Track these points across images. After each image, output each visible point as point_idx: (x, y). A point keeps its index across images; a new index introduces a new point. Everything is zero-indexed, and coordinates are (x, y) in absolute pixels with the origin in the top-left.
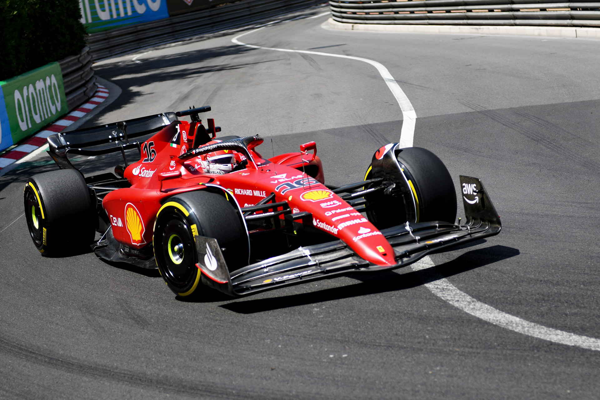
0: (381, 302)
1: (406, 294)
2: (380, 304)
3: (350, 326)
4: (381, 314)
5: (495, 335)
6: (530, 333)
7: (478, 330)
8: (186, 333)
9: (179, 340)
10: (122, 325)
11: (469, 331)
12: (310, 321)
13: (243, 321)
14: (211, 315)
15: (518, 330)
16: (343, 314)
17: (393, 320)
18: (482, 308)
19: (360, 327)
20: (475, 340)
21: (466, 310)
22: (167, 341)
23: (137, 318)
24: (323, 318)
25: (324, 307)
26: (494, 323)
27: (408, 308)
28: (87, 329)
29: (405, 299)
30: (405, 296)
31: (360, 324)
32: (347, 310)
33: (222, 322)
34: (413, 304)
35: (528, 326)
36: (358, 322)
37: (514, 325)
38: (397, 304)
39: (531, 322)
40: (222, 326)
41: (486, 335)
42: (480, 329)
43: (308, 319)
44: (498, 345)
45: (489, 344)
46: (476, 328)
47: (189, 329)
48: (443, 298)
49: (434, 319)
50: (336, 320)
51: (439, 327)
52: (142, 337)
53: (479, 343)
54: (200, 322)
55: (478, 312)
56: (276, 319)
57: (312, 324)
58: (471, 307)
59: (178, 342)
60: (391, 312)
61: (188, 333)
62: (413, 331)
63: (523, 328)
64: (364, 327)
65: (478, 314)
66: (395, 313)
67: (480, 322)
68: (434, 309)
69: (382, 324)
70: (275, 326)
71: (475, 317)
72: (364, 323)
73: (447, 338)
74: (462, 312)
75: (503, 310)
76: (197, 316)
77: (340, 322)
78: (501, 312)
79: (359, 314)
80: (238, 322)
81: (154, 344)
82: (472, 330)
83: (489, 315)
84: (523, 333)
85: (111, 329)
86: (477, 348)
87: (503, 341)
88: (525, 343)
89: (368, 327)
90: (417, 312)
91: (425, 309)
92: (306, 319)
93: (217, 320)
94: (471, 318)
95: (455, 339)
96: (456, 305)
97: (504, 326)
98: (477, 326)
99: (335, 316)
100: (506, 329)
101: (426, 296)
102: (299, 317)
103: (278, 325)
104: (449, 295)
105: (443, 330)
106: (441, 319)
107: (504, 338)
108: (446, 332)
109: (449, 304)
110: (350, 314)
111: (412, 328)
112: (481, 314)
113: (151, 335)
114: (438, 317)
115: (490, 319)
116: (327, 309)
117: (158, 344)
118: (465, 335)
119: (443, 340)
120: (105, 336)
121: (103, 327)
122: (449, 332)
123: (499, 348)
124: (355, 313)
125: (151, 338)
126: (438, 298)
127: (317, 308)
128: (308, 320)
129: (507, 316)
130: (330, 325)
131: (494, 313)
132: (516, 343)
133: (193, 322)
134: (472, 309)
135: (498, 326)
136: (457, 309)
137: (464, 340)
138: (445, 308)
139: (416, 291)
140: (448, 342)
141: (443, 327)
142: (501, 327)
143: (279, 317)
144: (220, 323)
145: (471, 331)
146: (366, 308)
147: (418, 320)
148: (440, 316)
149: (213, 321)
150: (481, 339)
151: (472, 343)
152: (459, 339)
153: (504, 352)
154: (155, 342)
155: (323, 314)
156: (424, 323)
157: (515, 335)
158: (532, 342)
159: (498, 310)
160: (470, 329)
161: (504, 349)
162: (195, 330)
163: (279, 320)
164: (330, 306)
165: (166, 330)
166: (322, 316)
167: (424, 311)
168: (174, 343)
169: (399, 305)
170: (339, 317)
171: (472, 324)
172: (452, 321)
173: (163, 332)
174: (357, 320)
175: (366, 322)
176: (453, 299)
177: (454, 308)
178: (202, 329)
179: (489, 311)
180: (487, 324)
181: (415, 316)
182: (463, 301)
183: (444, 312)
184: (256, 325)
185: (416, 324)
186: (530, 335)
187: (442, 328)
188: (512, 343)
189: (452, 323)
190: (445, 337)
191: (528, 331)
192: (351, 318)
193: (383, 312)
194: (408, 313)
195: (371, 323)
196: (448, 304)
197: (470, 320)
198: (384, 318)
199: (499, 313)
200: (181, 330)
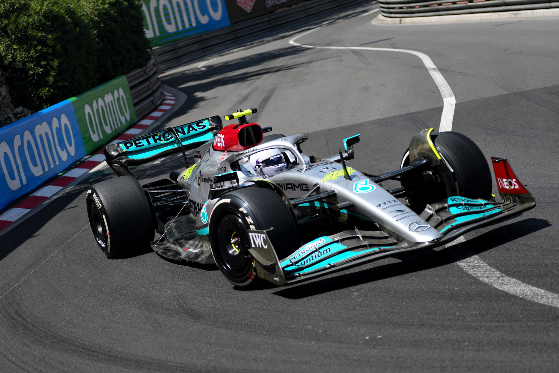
0: (416, 282)
1: (439, 274)
2: (415, 285)
3: (386, 307)
4: (416, 294)
5: (520, 308)
6: (554, 304)
7: (505, 304)
8: (234, 323)
9: (228, 331)
10: (177, 320)
11: (496, 306)
12: (349, 306)
13: (287, 309)
14: (258, 305)
15: (543, 301)
16: (380, 296)
17: (426, 299)
18: (510, 283)
19: (395, 308)
20: (502, 314)
21: (495, 285)
22: (217, 333)
23: (191, 312)
24: (362, 301)
25: (363, 291)
26: (521, 297)
27: (440, 287)
28: (144, 326)
29: (438, 278)
30: (439, 275)
31: (395, 305)
32: (384, 292)
33: (268, 311)
34: (445, 283)
35: (552, 297)
36: (393, 304)
37: (539, 297)
38: (431, 284)
39: (555, 293)
40: (268, 315)
41: (512, 309)
42: (507, 303)
43: (347, 303)
44: (523, 318)
45: (515, 317)
46: (503, 302)
47: (238, 320)
48: (473, 275)
49: (464, 296)
50: (374, 303)
51: (469, 303)
52: (194, 330)
53: (506, 316)
54: (248, 313)
55: (506, 286)
56: (319, 305)
57: (351, 308)
58: (500, 282)
59: (228, 333)
60: (424, 291)
61: (236, 324)
62: (444, 309)
63: (548, 299)
64: (399, 307)
65: (506, 288)
66: (429, 292)
67: (507, 295)
68: (465, 286)
69: (416, 304)
70: (317, 312)
71: (503, 291)
72: (399, 304)
73: (476, 314)
74: (491, 288)
75: (530, 283)
76: (246, 307)
77: (377, 304)
78: (527, 285)
79: (394, 296)
80: (283, 310)
81: (205, 336)
82: (500, 305)
83: (516, 289)
84: (547, 304)
85: (167, 324)
86: (503, 321)
87: (528, 313)
88: (549, 314)
89: (403, 307)
90: (449, 290)
91: (457, 287)
92: (346, 304)
93: (263, 310)
94: (499, 293)
95: (483, 314)
96: (486, 280)
97: (530, 298)
98: (505, 300)
99: (372, 299)
100: (531, 301)
101: (459, 274)
102: (339, 302)
103: (320, 311)
104: (480, 271)
105: (473, 306)
106: (470, 295)
107: (529, 310)
108: (475, 308)
109: (480, 280)
110: (386, 296)
111: (444, 306)
112: (509, 288)
113: (203, 327)
114: (468, 294)
115: (517, 293)
116: (365, 293)
117: (209, 336)
118: (492, 309)
119: (472, 316)
120: (161, 331)
121: (160, 323)
122: (478, 308)
123: (523, 320)
124: (391, 295)
125: (202, 331)
126: (469, 276)
127: (357, 292)
128: (347, 305)
129: (533, 288)
130: (367, 308)
131: (522, 287)
132: (540, 315)
133: (242, 313)
134: (501, 284)
135: (524, 299)
136: (486, 284)
137: (491, 314)
138: (475, 285)
139: (449, 270)
140: (477, 317)
141: (473, 303)
142: (527, 300)
143: (321, 303)
144: (267, 312)
145: (498, 306)
146: (402, 289)
147: (449, 298)
148: (470, 293)
149: (260, 311)
150: (508, 313)
151: (499, 317)
152: (487, 314)
153: (529, 324)
154: (206, 334)
155: (361, 297)
156: (455, 301)
157: (540, 307)
158: (555, 312)
159: (525, 284)
160: (498, 303)
161: (529, 321)
162: (243, 321)
163: (321, 305)
164: (368, 289)
165: (217, 322)
166: (361, 300)
167: (456, 289)
168: (223, 334)
169: (433, 284)
170: (376, 299)
171: (499, 299)
172: (481, 297)
173: (214, 324)
174: (393, 301)
175: (401, 303)
176: (483, 275)
177: (484, 284)
178: (249, 319)
179: (517, 285)
180: (514, 298)
181: (447, 294)
182: (493, 277)
183: (474, 289)
184: (300, 312)
185: (448, 301)
186: (553, 306)
187: (471, 304)
188: (537, 315)
189: (481, 298)
190: (474, 313)
191: (552, 302)
192: (387, 300)
193: (417, 293)
194: (441, 292)
195: (406, 303)
196: (478, 280)
197: (498, 295)
198: (418, 298)
199: (525, 286)
200: (230, 321)
